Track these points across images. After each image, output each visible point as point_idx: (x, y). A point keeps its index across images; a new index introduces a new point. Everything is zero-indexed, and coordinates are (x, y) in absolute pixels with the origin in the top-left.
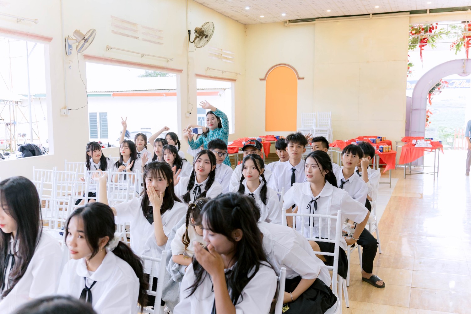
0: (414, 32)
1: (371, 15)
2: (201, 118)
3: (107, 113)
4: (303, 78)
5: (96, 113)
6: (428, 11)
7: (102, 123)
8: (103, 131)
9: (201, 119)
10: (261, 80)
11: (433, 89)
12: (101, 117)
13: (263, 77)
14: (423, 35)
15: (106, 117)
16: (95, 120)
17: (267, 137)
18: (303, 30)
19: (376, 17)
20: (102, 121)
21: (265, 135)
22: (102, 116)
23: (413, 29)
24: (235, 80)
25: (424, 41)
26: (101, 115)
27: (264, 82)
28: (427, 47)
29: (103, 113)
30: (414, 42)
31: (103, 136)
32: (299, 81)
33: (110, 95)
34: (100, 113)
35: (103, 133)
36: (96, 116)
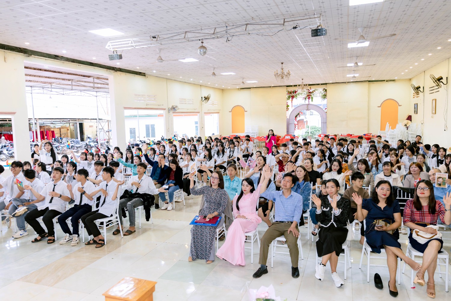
0: (289, 93)
1: (272, 87)
4: (247, 111)
5: (149, 125)
6: (293, 86)
10: (230, 112)
11: (297, 116)
12: (152, 127)
13: (230, 111)
14: (292, 94)
17: (232, 136)
18: (246, 93)
19: (274, 88)
20: (152, 129)
23: (289, 92)
24: (219, 113)
25: (293, 97)
27: (231, 113)
28: (294, 99)
29: (152, 125)
30: (289, 97)
31: (153, 136)
32: (245, 113)
33: (157, 116)
35: (153, 135)
36: (149, 126)
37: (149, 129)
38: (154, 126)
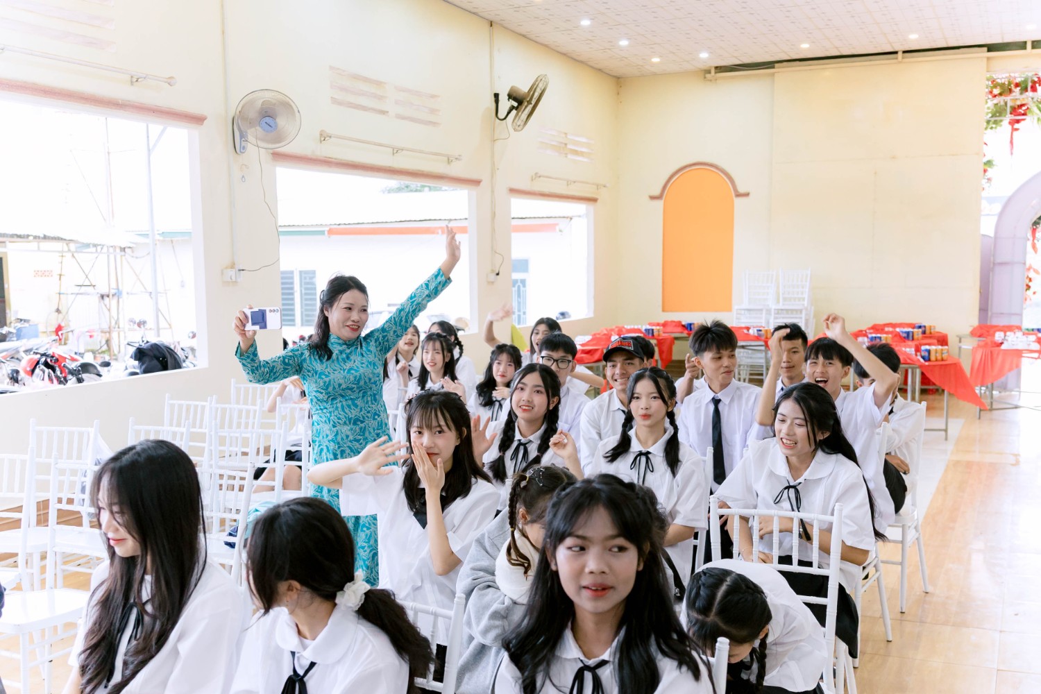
0: (996, 91)
1: (900, 54)
2: (519, 281)
3: (315, 271)
4: (747, 195)
5: (292, 272)
6: (1029, 45)
7: (306, 294)
8: (306, 310)
9: (519, 284)
10: (653, 198)
12: (303, 281)
13: (657, 192)
14: (1017, 97)
15: (314, 280)
16: (291, 286)
17: (665, 325)
18: (746, 89)
19: (911, 58)
20: (306, 289)
21: (662, 321)
22: (305, 278)
23: (995, 83)
24: (594, 200)
25: (1019, 112)
26: (303, 275)
27: (659, 204)
28: (1027, 124)
29: (306, 272)
30: (998, 112)
31: (307, 321)
32: (738, 202)
33: (322, 233)
34: (301, 272)
36: (292, 278)
37: (292, 288)
38: (311, 278)
